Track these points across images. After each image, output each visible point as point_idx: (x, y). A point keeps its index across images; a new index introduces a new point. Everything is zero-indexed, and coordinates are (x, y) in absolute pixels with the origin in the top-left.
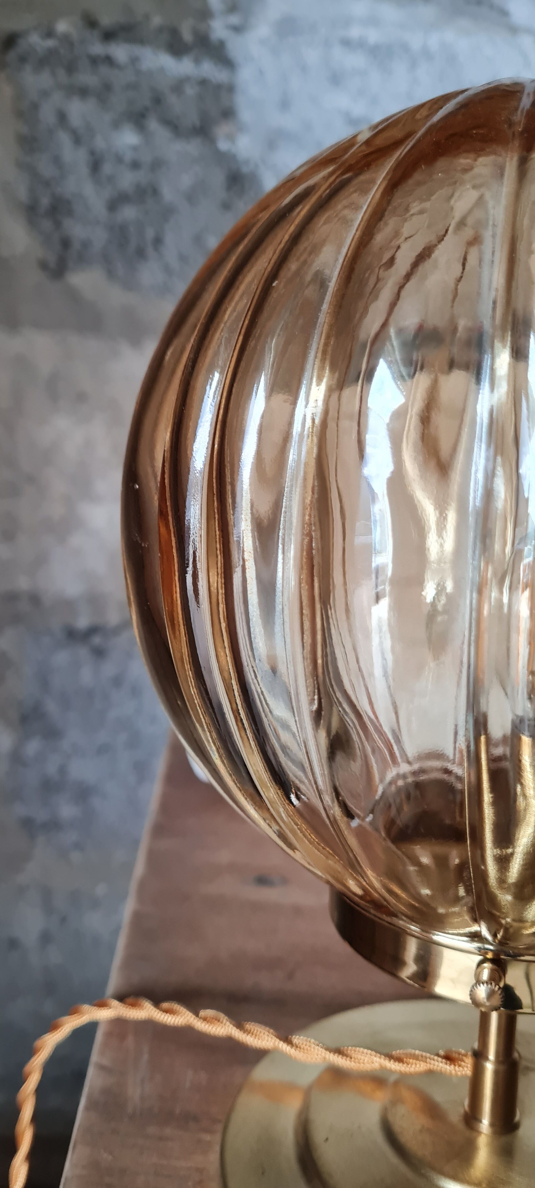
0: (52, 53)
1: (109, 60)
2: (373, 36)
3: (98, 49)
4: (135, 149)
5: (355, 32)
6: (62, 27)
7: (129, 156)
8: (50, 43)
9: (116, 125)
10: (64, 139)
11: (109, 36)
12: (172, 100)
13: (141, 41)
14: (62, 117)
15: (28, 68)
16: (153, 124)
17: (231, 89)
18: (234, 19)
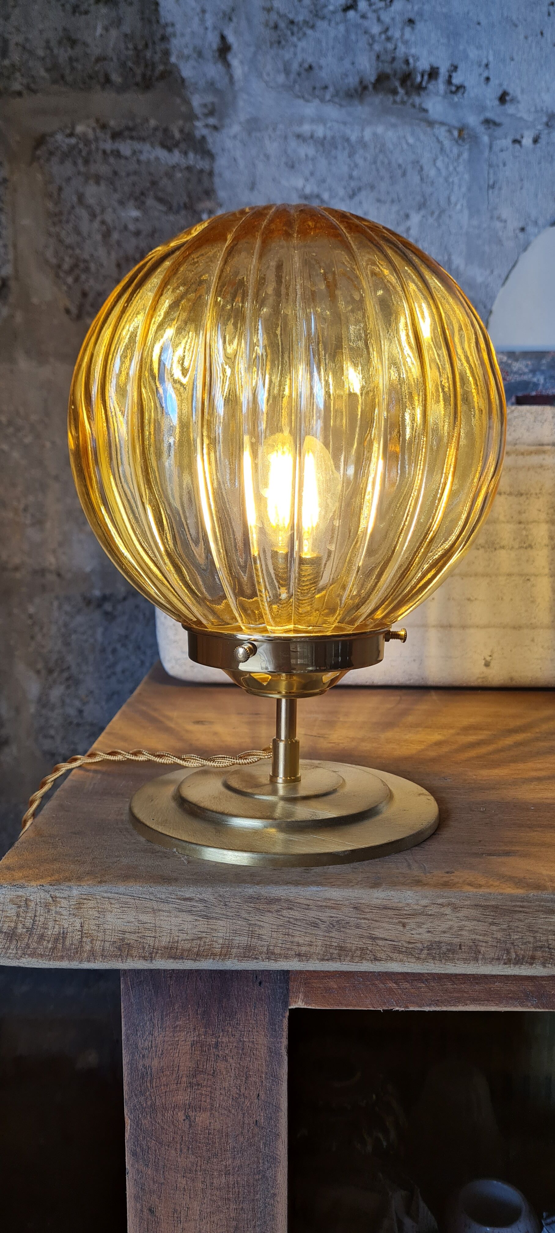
0: (72, 148)
1: (117, 154)
2: (320, 131)
3: (108, 146)
4: (137, 220)
5: (306, 128)
6: (80, 129)
7: (132, 227)
8: (73, 141)
9: (121, 203)
10: (83, 213)
11: (116, 136)
12: (164, 182)
13: (142, 139)
14: (81, 198)
15: (55, 159)
16: (150, 202)
17: (211, 174)
18: (212, 121)
